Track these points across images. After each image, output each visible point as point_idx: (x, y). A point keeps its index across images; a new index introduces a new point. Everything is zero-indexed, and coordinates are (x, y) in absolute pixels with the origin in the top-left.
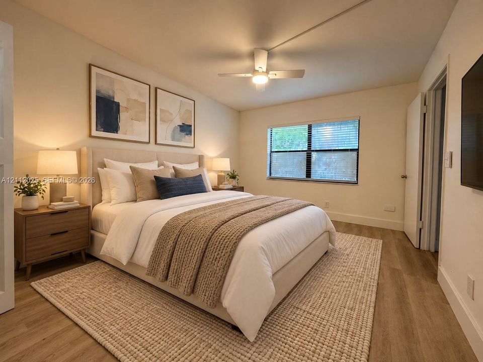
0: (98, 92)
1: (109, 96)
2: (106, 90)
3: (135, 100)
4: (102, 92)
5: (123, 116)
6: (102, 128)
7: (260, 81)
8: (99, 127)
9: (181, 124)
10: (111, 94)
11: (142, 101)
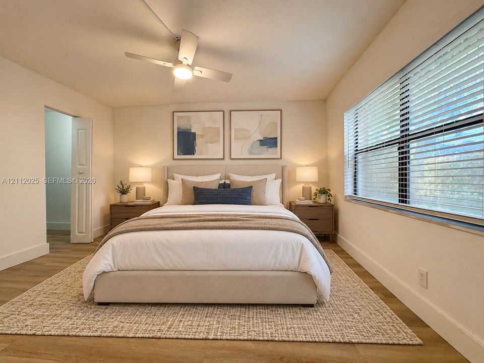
0: (178, 128)
1: (187, 130)
2: (184, 125)
3: (209, 127)
4: (182, 128)
5: (199, 142)
6: (182, 152)
7: (182, 74)
8: (180, 152)
9: (262, 139)
10: (188, 127)
11: (216, 126)
